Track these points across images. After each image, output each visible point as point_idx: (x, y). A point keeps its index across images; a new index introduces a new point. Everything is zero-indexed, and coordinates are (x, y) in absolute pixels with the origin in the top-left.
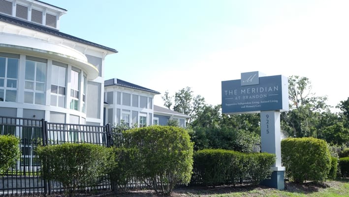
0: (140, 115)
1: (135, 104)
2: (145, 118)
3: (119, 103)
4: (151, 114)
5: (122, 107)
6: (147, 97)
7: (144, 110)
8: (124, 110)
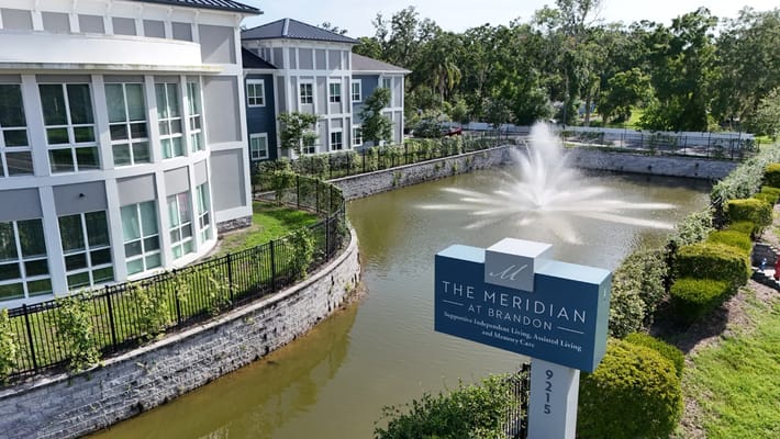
0: (329, 81)
1: (321, 66)
2: (338, 85)
3: (293, 66)
4: (347, 78)
5: (298, 72)
6: (340, 51)
7: (336, 72)
8: (302, 78)
